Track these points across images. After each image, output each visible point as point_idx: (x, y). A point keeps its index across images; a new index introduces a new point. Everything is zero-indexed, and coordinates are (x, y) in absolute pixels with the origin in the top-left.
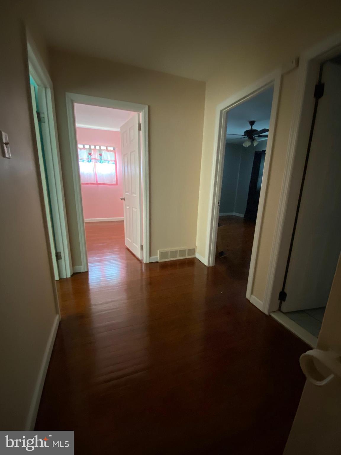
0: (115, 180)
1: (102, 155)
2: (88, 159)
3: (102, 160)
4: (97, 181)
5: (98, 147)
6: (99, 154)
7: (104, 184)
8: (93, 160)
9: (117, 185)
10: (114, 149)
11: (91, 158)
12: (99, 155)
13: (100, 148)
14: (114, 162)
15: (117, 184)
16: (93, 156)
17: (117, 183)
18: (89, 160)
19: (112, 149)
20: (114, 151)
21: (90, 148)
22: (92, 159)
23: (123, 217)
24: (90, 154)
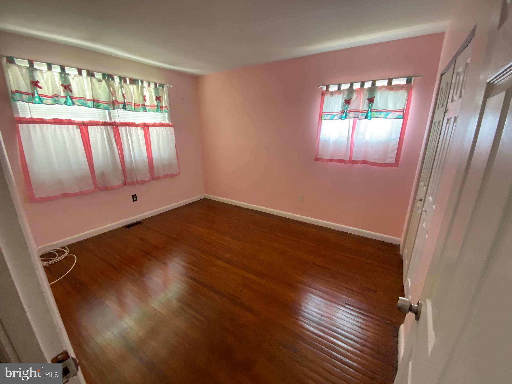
0: (395, 154)
1: (375, 101)
2: (343, 112)
3: (371, 111)
4: (351, 157)
5: (368, 85)
6: (368, 99)
7: (365, 162)
8: (352, 115)
9: (397, 166)
10: (409, 81)
11: (349, 109)
12: (367, 102)
13: (374, 84)
14: (401, 114)
15: (396, 164)
16: (353, 106)
17: (397, 161)
18: (344, 114)
19: (403, 81)
20: (408, 87)
21: (351, 90)
22: (351, 111)
23: (401, 238)
24: (348, 102)
